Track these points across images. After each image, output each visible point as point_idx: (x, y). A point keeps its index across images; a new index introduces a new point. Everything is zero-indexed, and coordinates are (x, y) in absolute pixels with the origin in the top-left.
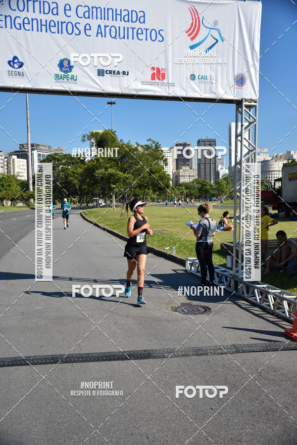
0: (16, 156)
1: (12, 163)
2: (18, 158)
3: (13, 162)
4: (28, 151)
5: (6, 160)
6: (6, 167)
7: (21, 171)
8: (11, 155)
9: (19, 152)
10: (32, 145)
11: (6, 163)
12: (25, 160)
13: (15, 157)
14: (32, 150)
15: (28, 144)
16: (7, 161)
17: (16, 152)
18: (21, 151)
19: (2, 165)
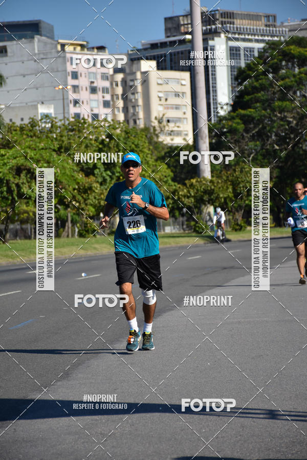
0: (153, 64)
1: (140, 89)
2: (160, 67)
3: (145, 82)
4: (191, 42)
5: (119, 77)
6: (120, 103)
7: (171, 114)
8: (134, 59)
9: (163, 45)
10: (208, 19)
11: (119, 90)
12: (186, 75)
13: (148, 66)
14: (209, 35)
15: (190, 14)
16: (124, 82)
17: (154, 46)
18: (173, 43)
19: (108, 97)
